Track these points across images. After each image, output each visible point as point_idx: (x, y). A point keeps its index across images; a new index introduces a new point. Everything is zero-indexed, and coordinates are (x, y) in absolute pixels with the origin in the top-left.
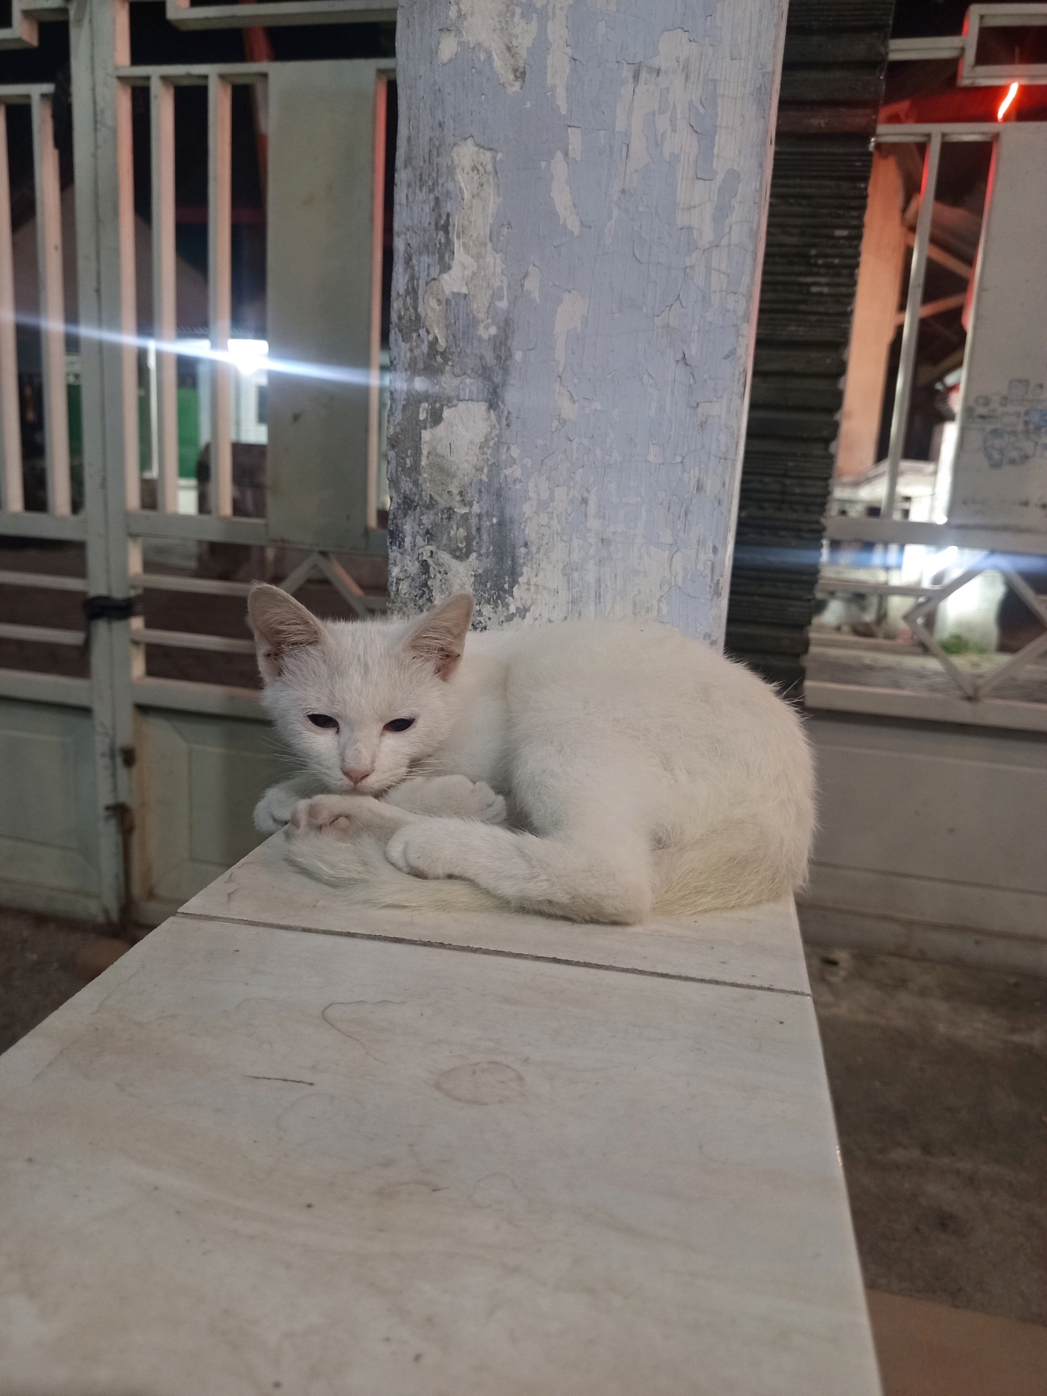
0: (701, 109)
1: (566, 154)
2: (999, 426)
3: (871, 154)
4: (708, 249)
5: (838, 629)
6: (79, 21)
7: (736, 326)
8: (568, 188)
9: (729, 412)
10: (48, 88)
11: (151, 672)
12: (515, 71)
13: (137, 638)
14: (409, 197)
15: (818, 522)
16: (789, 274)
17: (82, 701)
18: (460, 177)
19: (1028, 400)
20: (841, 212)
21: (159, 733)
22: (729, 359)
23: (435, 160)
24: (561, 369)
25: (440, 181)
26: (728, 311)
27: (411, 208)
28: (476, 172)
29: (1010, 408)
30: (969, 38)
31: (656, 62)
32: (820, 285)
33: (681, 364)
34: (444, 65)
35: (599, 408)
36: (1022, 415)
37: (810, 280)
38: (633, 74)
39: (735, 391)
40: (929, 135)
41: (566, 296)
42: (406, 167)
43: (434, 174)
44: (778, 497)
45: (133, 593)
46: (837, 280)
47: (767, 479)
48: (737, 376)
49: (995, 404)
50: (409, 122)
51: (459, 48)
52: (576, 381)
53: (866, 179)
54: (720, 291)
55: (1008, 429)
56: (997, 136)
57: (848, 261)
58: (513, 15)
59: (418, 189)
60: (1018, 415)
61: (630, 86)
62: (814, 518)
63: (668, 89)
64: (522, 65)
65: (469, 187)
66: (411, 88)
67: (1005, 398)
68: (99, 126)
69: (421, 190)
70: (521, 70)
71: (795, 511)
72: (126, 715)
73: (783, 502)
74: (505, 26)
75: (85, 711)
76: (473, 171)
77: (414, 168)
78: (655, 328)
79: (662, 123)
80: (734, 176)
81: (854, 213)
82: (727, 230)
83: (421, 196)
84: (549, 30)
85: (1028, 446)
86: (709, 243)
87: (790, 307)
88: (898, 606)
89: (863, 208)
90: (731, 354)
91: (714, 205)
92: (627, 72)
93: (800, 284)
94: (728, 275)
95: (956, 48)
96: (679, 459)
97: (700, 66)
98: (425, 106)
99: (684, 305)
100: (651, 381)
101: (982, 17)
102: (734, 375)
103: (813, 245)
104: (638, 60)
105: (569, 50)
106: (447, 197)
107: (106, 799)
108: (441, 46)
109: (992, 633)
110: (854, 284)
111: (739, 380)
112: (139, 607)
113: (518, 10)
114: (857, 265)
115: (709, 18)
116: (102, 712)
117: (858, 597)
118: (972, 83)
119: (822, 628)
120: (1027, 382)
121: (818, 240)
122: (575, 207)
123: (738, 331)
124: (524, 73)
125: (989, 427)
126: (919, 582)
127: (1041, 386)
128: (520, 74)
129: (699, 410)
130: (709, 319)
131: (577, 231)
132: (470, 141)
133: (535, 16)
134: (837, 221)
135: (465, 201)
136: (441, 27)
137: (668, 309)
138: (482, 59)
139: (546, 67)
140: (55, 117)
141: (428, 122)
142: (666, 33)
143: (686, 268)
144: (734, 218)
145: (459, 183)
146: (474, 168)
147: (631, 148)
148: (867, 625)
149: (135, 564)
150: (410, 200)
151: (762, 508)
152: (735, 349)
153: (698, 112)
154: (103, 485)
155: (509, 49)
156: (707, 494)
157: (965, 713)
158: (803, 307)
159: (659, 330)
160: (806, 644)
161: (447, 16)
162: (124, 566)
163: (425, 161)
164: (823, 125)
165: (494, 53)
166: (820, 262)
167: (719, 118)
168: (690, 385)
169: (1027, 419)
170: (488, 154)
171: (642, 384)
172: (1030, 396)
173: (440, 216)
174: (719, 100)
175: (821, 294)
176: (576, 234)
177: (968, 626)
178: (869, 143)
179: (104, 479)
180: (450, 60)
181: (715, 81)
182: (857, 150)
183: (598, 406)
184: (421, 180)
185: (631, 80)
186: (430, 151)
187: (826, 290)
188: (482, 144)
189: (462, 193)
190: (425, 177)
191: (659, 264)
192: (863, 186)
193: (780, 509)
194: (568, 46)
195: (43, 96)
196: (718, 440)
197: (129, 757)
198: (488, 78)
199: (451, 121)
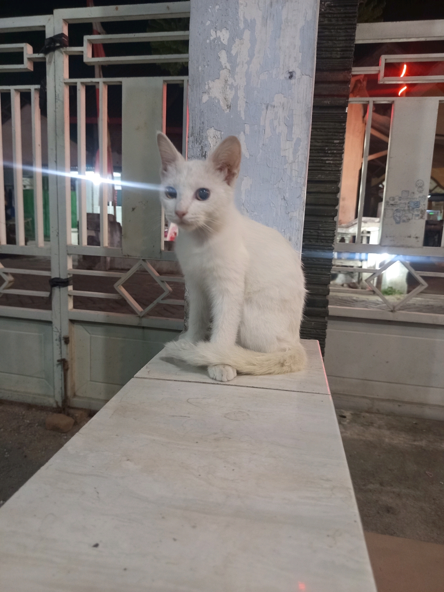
0: (288, 119)
1: (244, 133)
2: (398, 208)
3: (346, 113)
4: (291, 163)
5: (342, 285)
6: (50, 62)
7: (301, 187)
8: (245, 143)
9: (299, 215)
10: (38, 86)
11: (75, 307)
12: (227, 106)
13: (70, 294)
14: (193, 146)
15: (331, 246)
16: (318, 157)
17: (49, 319)
18: (209, 139)
19: (409, 198)
20: (336, 134)
21: (79, 331)
22: (299, 198)
23: (201, 134)
24: (243, 202)
25: (203, 141)
26: (298, 183)
27: (193, 149)
28: (215, 138)
29: (402, 201)
30: (382, 68)
31: (273, 104)
32: (329, 160)
33: (283, 199)
34: (204, 103)
35: (256, 214)
36: (407, 204)
37: (326, 158)
38: (266, 108)
39: (301, 208)
40: (368, 102)
41: (245, 178)
42: (191, 136)
43: (201, 139)
44: (316, 237)
45: (69, 276)
46: (336, 158)
47: (312, 231)
48: (301, 204)
49: (397, 200)
50: (193, 121)
51: (209, 99)
52: (248, 205)
53: (345, 122)
54: (295, 176)
55: (402, 209)
56: (393, 102)
57: (339, 152)
58: (226, 88)
59: (195, 143)
60: (405, 204)
61: (265, 111)
62: (330, 244)
63: (277, 112)
64: (230, 104)
65: (212, 143)
66: (193, 111)
67: (400, 197)
68: (57, 100)
69: (196, 143)
70: (229, 105)
71: (322, 242)
72: (66, 323)
73: (318, 239)
74: (224, 92)
75: (50, 323)
76: (214, 138)
77: (194, 137)
78: (274, 188)
79: (276, 123)
80: (299, 140)
81: (341, 134)
82: (297, 157)
83: (196, 146)
84: (238, 93)
85: (410, 215)
86: (291, 161)
87: (318, 168)
88: (365, 276)
89: (344, 132)
90: (300, 196)
91: (293, 149)
92: (264, 107)
93: (322, 160)
94: (298, 171)
95: (377, 71)
96: (283, 230)
97: (287, 105)
98: (198, 116)
99: (284, 181)
100: (273, 205)
101: (386, 60)
102: (300, 203)
103: (327, 146)
104: (267, 103)
105: (245, 99)
106: (205, 146)
107: (57, 357)
108: (203, 98)
109: (405, 285)
110: (342, 159)
111: (302, 205)
112: (71, 282)
113: (228, 87)
114: (343, 153)
115: (290, 90)
116: (56, 323)
117: (350, 272)
118: (383, 83)
119: (336, 285)
120: (408, 191)
121: (328, 144)
122: (248, 149)
123: (301, 189)
124: (230, 106)
125: (395, 209)
126: (374, 267)
127: (413, 193)
128: (229, 107)
129: (289, 214)
130: (292, 185)
131: (248, 157)
132: (213, 128)
133: (234, 89)
134: (334, 137)
135: (211, 148)
136: (203, 92)
137: (278, 182)
138: (217, 102)
139: (237, 105)
140: (40, 97)
141: (199, 122)
142: (276, 95)
143: (284, 169)
144: (299, 153)
145: (209, 141)
146: (214, 137)
147: (266, 131)
148: (354, 283)
149: (70, 265)
150: (193, 147)
151: (310, 241)
152: (301, 195)
153: (287, 119)
154: (58, 235)
155: (225, 99)
156: (293, 242)
157: (391, 317)
158: (323, 168)
159: (276, 189)
160: (328, 291)
161: (205, 88)
162: (66, 267)
163: (198, 134)
164: (329, 103)
165: (220, 100)
166: (329, 152)
167: (294, 121)
168: (286, 207)
169: (409, 205)
170: (219, 132)
171: (271, 206)
172: (409, 197)
173: (203, 152)
174: (294, 116)
175: (329, 164)
176: (248, 158)
177: (396, 283)
178: (346, 109)
179: (58, 233)
180: (206, 102)
181: (292, 110)
182: (342, 112)
183: (256, 213)
184: (196, 140)
185: (265, 109)
186: (200, 131)
187: (331, 162)
188: (217, 129)
189: (210, 145)
190: (198, 140)
191: (275, 168)
192: (344, 125)
193: (317, 242)
194: (244, 98)
195: (36, 89)
196: (296, 224)
197: (67, 340)
198: (218, 108)
199: (206, 122)
